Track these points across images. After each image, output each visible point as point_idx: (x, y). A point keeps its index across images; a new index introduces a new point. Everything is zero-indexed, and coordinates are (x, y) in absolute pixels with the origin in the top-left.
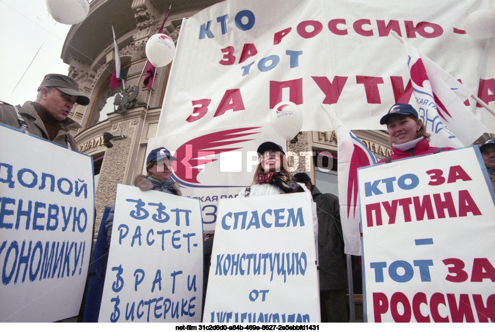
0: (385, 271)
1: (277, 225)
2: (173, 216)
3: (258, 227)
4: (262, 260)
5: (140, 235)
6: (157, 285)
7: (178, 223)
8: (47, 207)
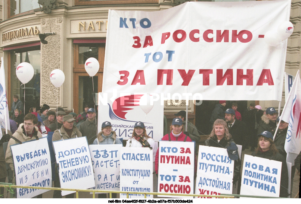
0: (164, 177)
1: (141, 160)
2: (110, 154)
3: (135, 160)
4: (137, 172)
5: (98, 164)
6: (106, 179)
7: (112, 157)
8: (75, 159)
